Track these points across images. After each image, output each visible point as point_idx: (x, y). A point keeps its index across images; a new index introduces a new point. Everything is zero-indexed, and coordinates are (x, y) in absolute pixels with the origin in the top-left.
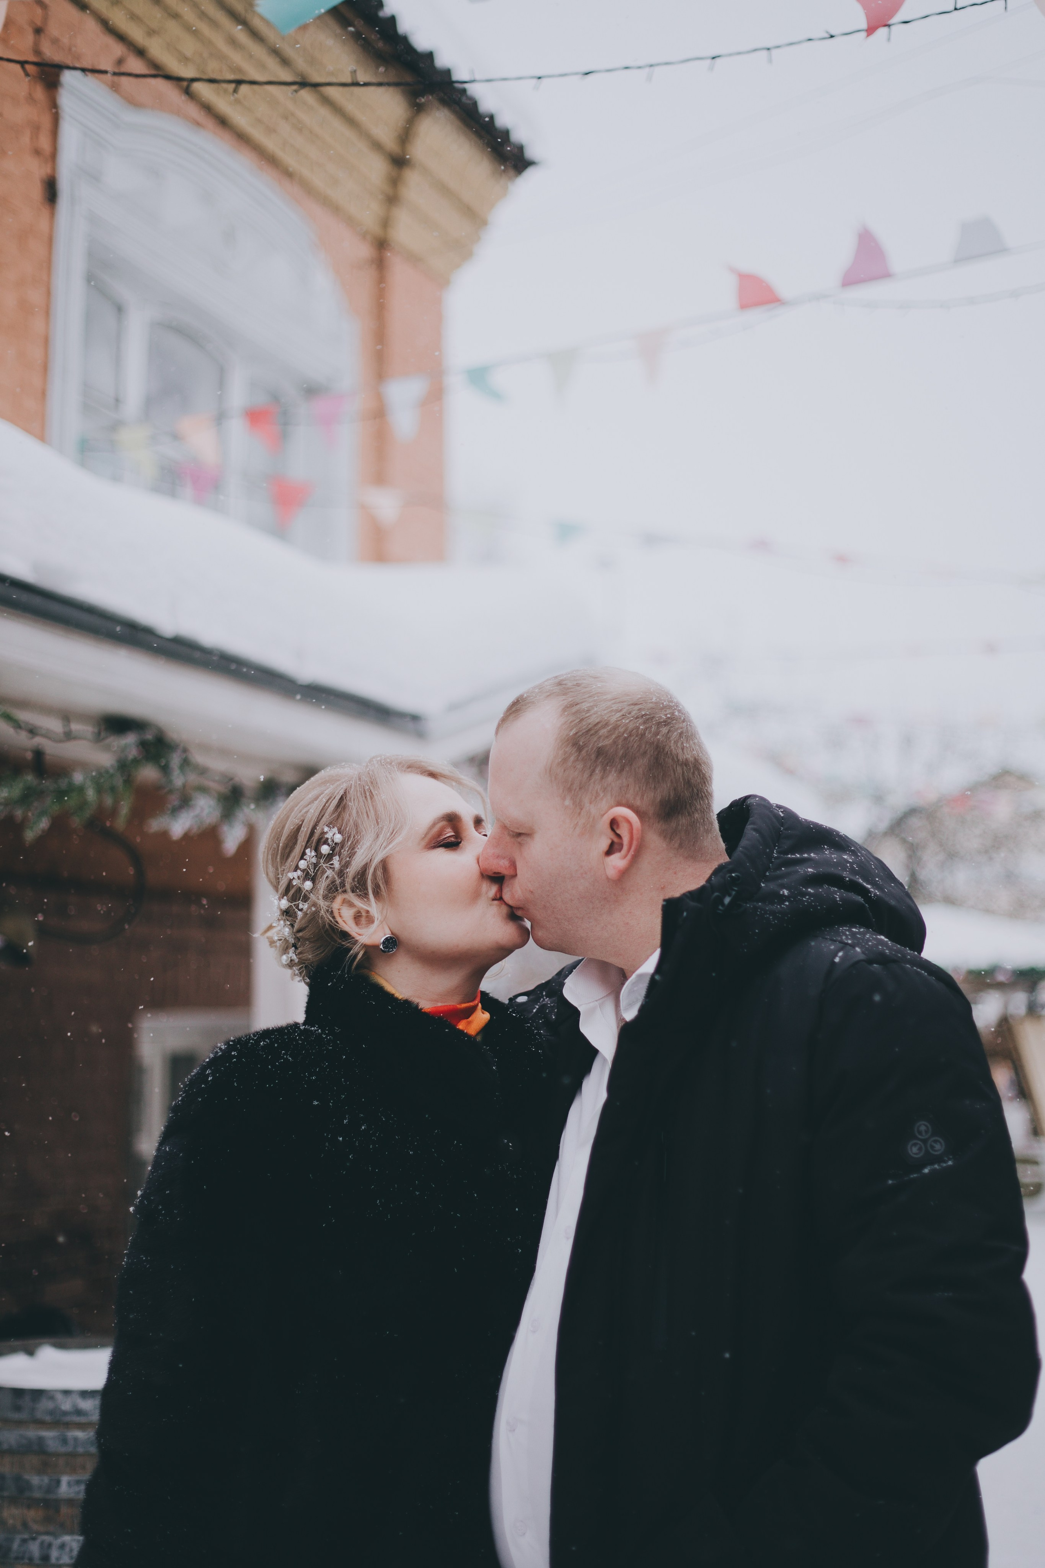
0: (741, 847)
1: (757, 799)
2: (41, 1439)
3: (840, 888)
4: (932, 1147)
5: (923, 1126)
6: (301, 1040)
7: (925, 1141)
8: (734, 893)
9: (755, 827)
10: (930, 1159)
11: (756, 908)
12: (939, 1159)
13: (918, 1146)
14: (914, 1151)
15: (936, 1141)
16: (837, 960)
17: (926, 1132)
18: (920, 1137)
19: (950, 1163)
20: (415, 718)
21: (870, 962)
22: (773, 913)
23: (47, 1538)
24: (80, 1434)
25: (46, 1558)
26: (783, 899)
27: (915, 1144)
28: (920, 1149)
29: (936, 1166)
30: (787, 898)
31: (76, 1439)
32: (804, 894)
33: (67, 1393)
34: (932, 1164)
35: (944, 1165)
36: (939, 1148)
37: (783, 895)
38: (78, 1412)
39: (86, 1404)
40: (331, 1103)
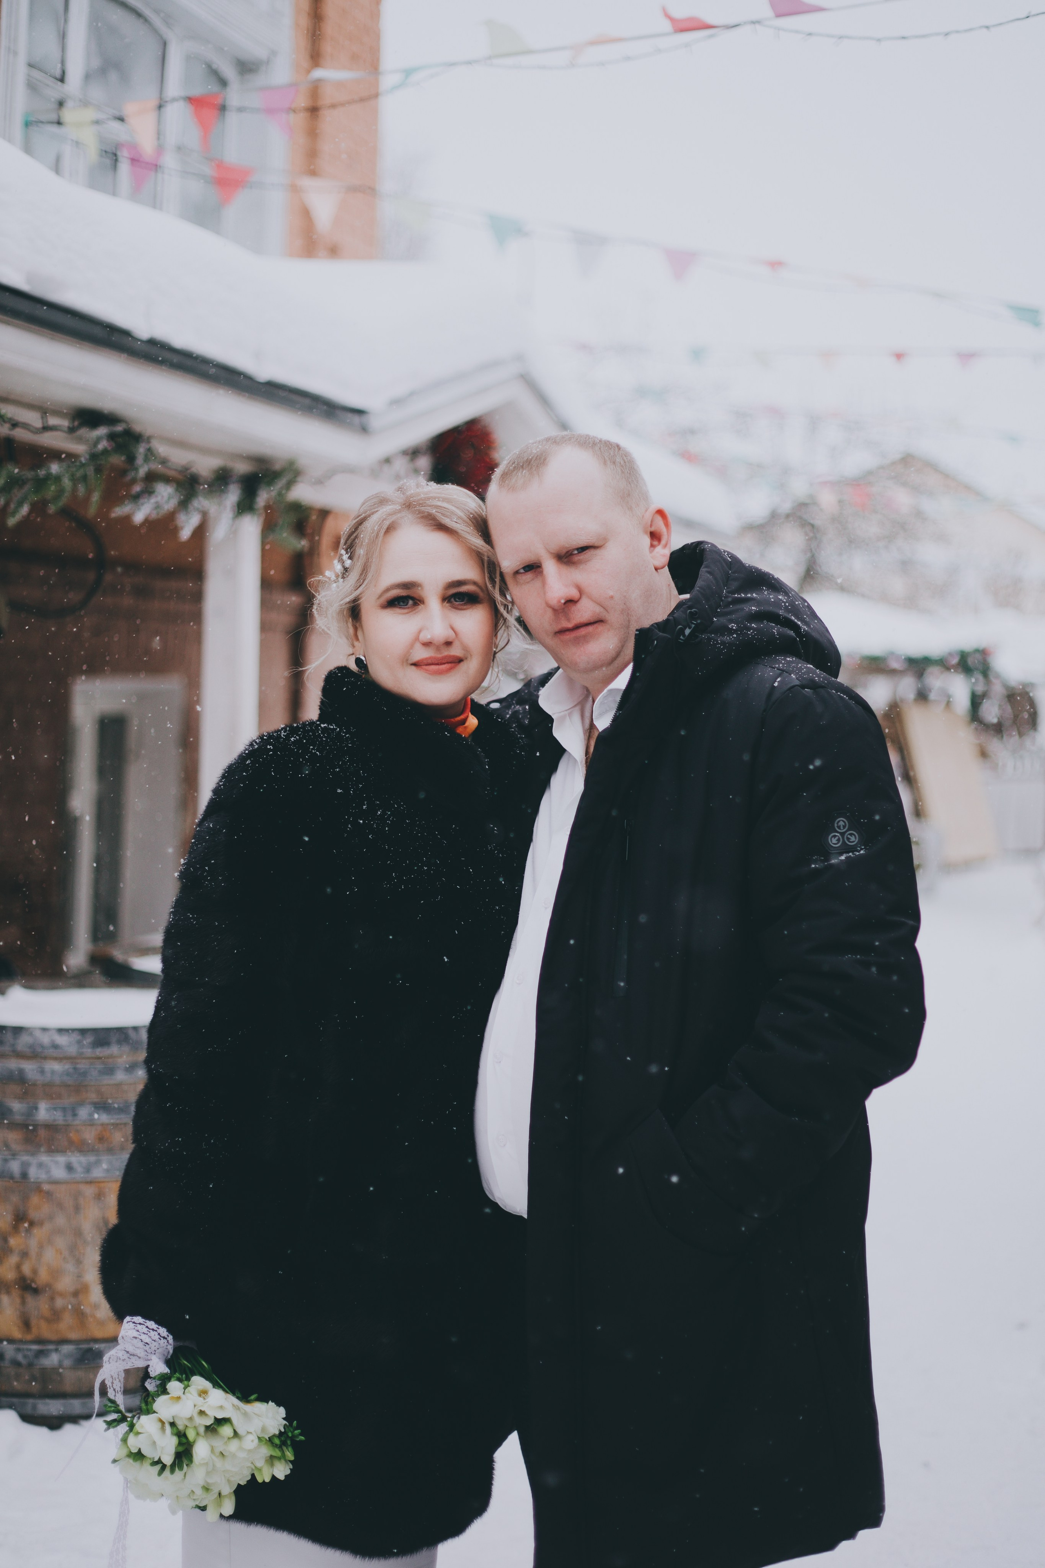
0: (698, 587)
1: (709, 545)
2: (21, 1071)
3: (777, 624)
4: (848, 839)
5: (841, 822)
6: (325, 737)
7: (843, 834)
8: (693, 626)
9: (709, 570)
10: (845, 849)
11: (709, 639)
12: (853, 849)
13: (837, 838)
14: (833, 841)
15: (851, 834)
16: (776, 684)
17: (844, 827)
18: (840, 831)
19: (862, 852)
20: (359, 412)
21: (803, 687)
22: (723, 643)
23: (25, 1158)
24: (57, 1067)
25: (24, 1175)
26: (731, 632)
27: (835, 836)
28: (838, 840)
29: (851, 854)
30: (735, 631)
31: (53, 1072)
32: (749, 629)
33: (45, 1030)
34: (848, 852)
35: (858, 853)
36: (854, 839)
37: (732, 629)
38: (55, 1046)
39: (62, 1040)
40: (352, 791)
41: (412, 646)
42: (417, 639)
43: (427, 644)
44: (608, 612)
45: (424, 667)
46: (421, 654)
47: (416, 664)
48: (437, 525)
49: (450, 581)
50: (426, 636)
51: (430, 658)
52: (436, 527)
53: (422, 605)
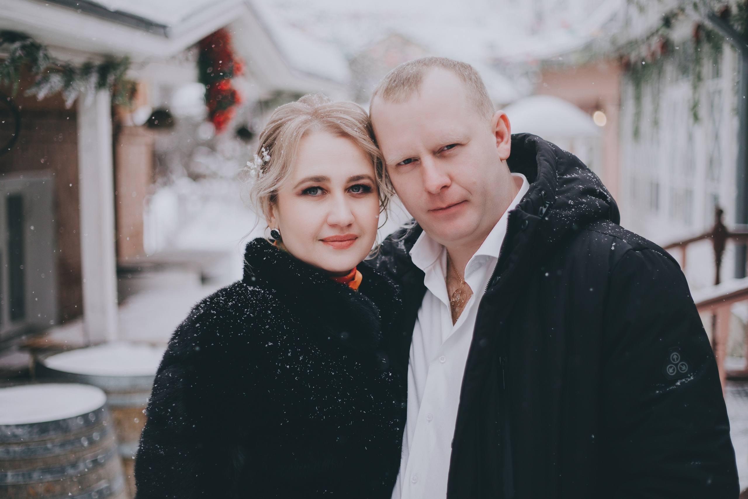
4: (681, 368)
5: (675, 355)
7: (676, 365)
8: (547, 205)
9: (545, 158)
10: (680, 376)
11: (556, 214)
12: (685, 376)
13: (673, 368)
14: (670, 371)
15: (682, 365)
16: (613, 248)
17: (677, 359)
19: (692, 378)
20: (163, 27)
21: (635, 249)
22: (566, 216)
26: (570, 207)
27: (671, 367)
28: (674, 370)
29: (684, 380)
30: (573, 206)
32: (582, 203)
34: (681, 379)
35: (689, 380)
36: (685, 368)
37: (570, 204)
38: (15, 436)
39: (19, 432)
40: (279, 342)
41: (321, 226)
42: (325, 221)
43: (333, 226)
44: (471, 194)
45: (330, 243)
46: (328, 233)
47: (323, 240)
48: (340, 133)
49: (352, 176)
50: (332, 219)
51: (336, 236)
52: (341, 134)
53: (329, 195)
